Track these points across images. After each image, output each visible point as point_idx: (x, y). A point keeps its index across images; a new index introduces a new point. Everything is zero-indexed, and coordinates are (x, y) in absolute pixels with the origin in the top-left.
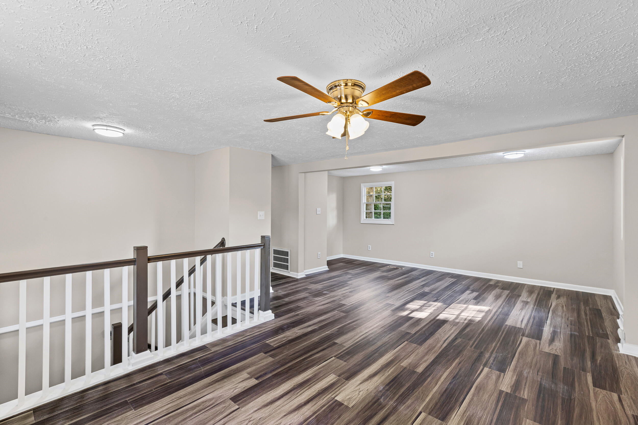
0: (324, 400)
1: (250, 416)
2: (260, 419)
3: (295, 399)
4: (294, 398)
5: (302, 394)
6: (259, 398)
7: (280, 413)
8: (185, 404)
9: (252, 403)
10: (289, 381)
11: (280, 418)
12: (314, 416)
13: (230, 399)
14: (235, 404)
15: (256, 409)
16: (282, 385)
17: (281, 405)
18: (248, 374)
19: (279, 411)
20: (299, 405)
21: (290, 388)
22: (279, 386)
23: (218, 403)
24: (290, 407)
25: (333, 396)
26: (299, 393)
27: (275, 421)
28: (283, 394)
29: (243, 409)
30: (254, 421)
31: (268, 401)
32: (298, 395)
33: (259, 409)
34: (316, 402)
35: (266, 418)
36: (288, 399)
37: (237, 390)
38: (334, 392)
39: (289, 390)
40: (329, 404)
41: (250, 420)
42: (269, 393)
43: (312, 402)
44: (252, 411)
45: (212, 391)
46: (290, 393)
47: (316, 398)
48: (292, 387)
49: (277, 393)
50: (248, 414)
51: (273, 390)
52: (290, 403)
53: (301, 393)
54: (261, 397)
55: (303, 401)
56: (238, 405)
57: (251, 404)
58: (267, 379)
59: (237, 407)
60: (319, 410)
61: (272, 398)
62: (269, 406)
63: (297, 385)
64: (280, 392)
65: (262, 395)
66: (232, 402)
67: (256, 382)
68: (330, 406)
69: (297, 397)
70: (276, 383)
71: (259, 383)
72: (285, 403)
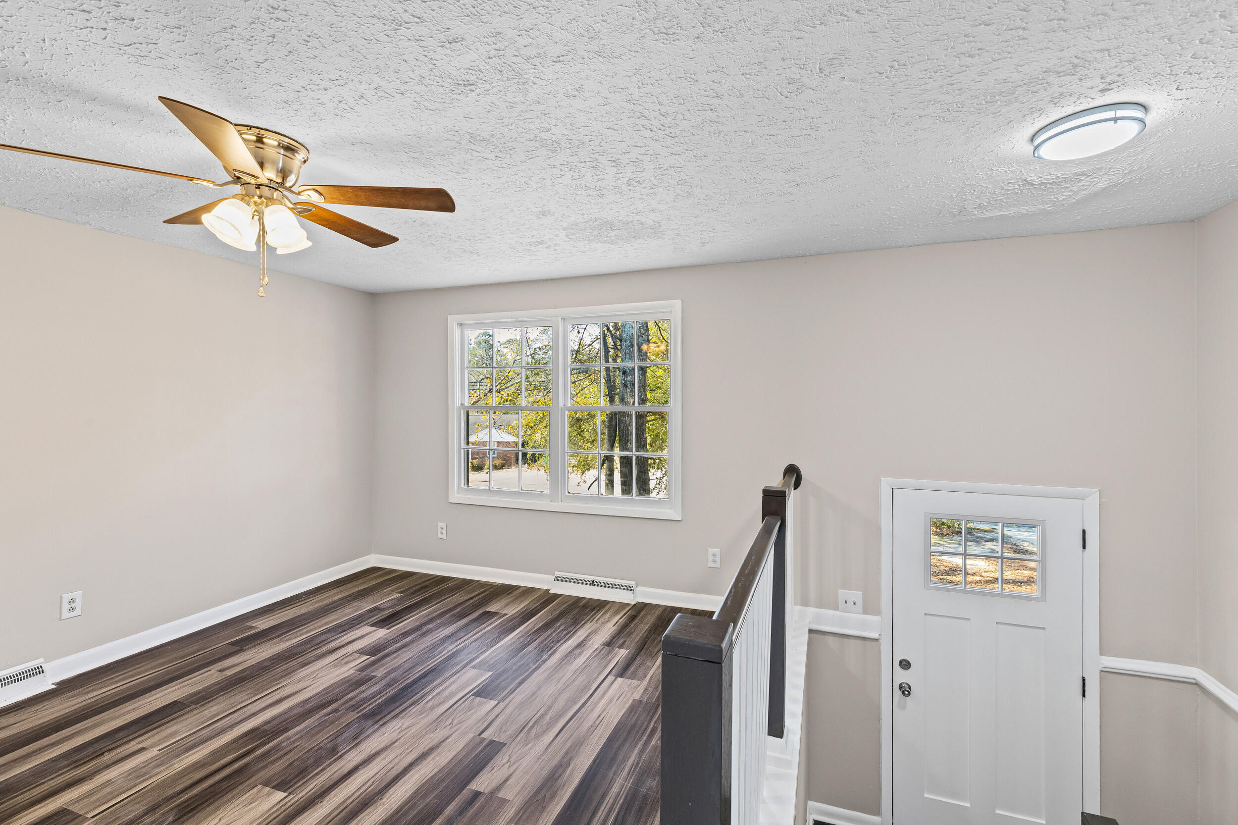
0: (315, 783)
1: (453, 730)
2: (436, 730)
3: (376, 771)
4: (380, 773)
5: (363, 785)
6: (451, 757)
7: (403, 744)
8: (574, 719)
9: (461, 747)
10: (396, 807)
11: (403, 738)
12: (340, 754)
13: (506, 744)
14: (490, 739)
15: (449, 740)
16: (411, 792)
17: (405, 756)
18: (504, 801)
19: (406, 746)
20: (369, 764)
21: (391, 791)
22: (418, 790)
23: (522, 734)
24: (386, 756)
25: (291, 796)
26: (368, 785)
27: (410, 733)
28: (405, 775)
29: (471, 735)
30: (443, 726)
31: (431, 757)
32: (371, 781)
33: (443, 741)
34: (332, 776)
35: (426, 733)
36: (393, 767)
37: (505, 761)
38: (284, 808)
39: (393, 786)
40: (305, 780)
41: (451, 726)
42: (436, 771)
43: (343, 774)
44: (454, 736)
45: (551, 748)
46: (389, 781)
47: (332, 783)
48: (387, 795)
49: (419, 774)
50: (459, 731)
51: (428, 777)
52: (387, 763)
53: (366, 787)
54: (449, 759)
55: (361, 772)
56: (484, 739)
57: (461, 745)
58: (453, 799)
59: (483, 736)
60: (329, 765)
61: (424, 763)
62: (427, 749)
63: (375, 802)
64: (412, 776)
65: (448, 763)
66: (497, 740)
67: (474, 786)
68: (303, 777)
69: (372, 777)
70: (425, 796)
71: (467, 785)
72: (396, 761)
